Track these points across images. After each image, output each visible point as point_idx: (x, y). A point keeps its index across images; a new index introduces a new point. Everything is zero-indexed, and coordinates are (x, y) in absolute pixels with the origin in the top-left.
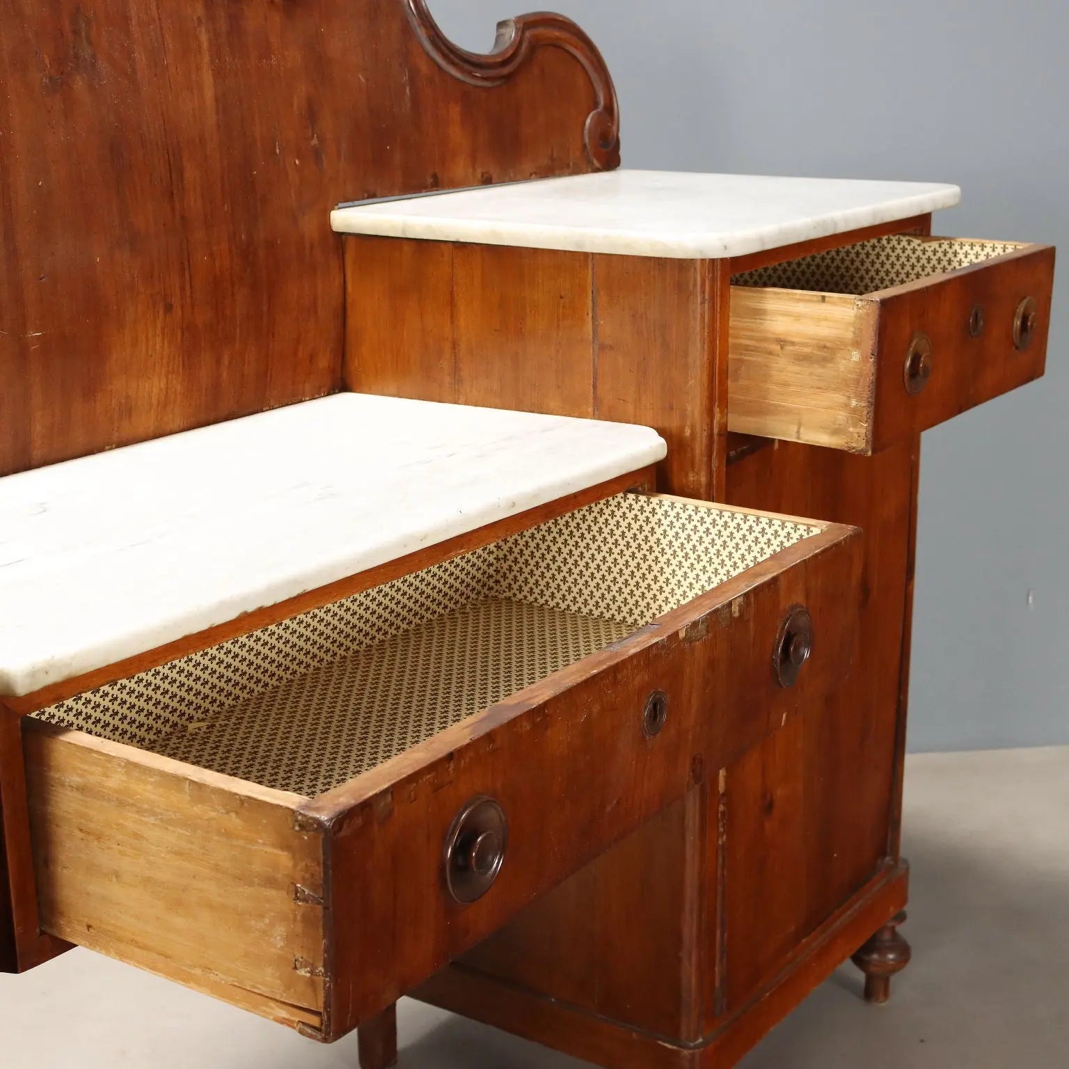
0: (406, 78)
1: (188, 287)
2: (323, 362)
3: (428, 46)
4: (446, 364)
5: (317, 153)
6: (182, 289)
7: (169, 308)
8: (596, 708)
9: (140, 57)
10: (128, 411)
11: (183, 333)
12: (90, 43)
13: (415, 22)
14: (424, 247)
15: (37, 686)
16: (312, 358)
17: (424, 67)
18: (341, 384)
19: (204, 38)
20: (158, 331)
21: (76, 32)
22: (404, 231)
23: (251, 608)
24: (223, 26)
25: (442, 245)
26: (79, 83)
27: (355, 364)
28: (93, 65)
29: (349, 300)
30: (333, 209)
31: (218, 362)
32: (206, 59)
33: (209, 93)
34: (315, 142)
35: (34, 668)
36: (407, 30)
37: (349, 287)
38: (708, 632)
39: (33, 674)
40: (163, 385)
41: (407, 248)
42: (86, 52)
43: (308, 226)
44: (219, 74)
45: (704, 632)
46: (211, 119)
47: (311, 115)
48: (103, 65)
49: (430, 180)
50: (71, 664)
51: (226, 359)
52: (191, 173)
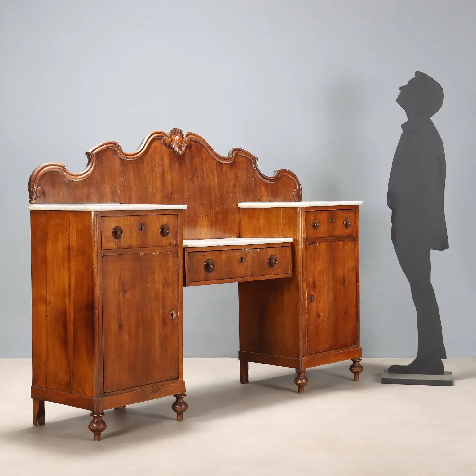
0: (253, 180)
1: (211, 214)
3: (258, 174)
4: (258, 231)
5: (236, 193)
7: (208, 217)
9: (205, 175)
11: (210, 222)
12: (197, 172)
13: (256, 170)
14: (254, 209)
16: (234, 230)
17: (257, 179)
18: (239, 236)
19: (216, 172)
20: (206, 220)
21: (195, 170)
22: (250, 206)
24: (219, 170)
25: (257, 209)
26: (195, 179)
27: (242, 232)
29: (241, 220)
30: (238, 203)
32: (216, 175)
33: (216, 181)
34: (235, 191)
36: (254, 172)
37: (241, 218)
39: (190, 245)
41: (251, 210)
42: (197, 174)
43: (234, 206)
44: (218, 178)
45: (251, 251)
47: (235, 186)
48: (199, 176)
49: (258, 200)
51: (218, 227)
52: (213, 194)
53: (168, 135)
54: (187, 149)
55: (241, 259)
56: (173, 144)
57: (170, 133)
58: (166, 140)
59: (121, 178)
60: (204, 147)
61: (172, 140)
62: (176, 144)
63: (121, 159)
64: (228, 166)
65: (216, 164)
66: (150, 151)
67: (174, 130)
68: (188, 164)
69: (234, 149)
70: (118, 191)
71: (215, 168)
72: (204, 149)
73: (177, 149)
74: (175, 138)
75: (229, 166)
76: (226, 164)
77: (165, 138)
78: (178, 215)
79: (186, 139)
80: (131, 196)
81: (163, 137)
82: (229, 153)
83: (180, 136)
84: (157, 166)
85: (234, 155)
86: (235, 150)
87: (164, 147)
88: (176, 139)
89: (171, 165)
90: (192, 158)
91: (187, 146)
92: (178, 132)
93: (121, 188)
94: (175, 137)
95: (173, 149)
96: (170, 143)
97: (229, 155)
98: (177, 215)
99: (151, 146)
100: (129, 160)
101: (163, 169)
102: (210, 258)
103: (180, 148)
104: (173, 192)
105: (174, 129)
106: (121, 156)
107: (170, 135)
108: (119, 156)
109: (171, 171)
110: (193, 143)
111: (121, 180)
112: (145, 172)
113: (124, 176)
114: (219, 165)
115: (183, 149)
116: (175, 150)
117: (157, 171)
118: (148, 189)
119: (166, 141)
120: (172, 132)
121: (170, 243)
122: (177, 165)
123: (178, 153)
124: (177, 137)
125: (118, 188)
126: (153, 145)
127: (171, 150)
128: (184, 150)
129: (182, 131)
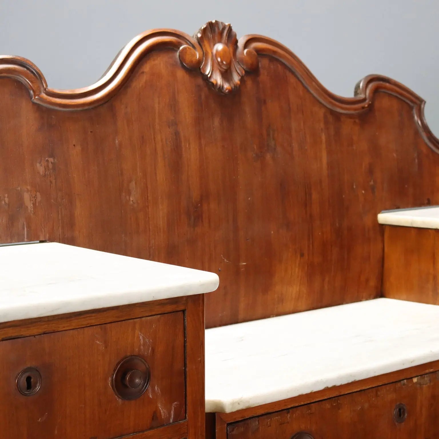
0: (416, 155)
1: (311, 246)
2: (373, 283)
3: (427, 141)
4: (430, 286)
5: (373, 189)
6: (309, 247)
7: (302, 255)
8: (366, 405)
9: (295, 145)
10: (281, 300)
11: (308, 267)
12: (274, 139)
13: (421, 130)
14: (421, 231)
15: (234, 410)
16: (367, 281)
17: (424, 150)
18: (380, 294)
19: (324, 137)
20: (297, 265)
21: (268, 135)
22: (412, 223)
23: (330, 385)
24: (332, 132)
25: (430, 230)
26: (268, 156)
27: (387, 285)
28: (275, 149)
29: (386, 255)
30: (379, 213)
31: (323, 280)
32: (324, 146)
33: (325, 160)
34: (372, 183)
35: (233, 401)
36: (417, 133)
37: (386, 249)
38: (431, 382)
39: (233, 404)
40: (298, 290)
41: (413, 232)
42: (272, 143)
43: (368, 221)
44: (330, 153)
45: (428, 382)
46: (325, 172)
47: (371, 171)
48: (279, 149)
49: (426, 202)
50: (249, 401)
51: (327, 279)
52: (315, 196)
53: (194, 41)
54: (245, 78)
55: (400, 410)
56: (206, 65)
57: (199, 35)
58: (188, 52)
59: (38, 165)
60: (293, 73)
61: (205, 54)
62: (216, 65)
63: (38, 108)
64: (355, 122)
65: (325, 117)
66: (138, 83)
67: (212, 27)
68: (249, 118)
69: (369, 79)
70: (29, 204)
71: (322, 125)
72: (292, 80)
73: (218, 79)
74: (212, 49)
75: (357, 121)
76: (350, 116)
77: (183, 49)
78: (184, 311)
79: (243, 52)
80: (72, 216)
81: (179, 44)
82: (357, 87)
83: (226, 44)
84: (157, 127)
85: (369, 94)
86: (372, 79)
87: (181, 74)
88: (217, 51)
89: (198, 121)
90: (261, 102)
91: (246, 72)
92: (221, 34)
93: (39, 198)
94: (214, 45)
95: (206, 79)
96: (199, 62)
97: (356, 93)
98: (181, 313)
99: (141, 70)
100: (64, 112)
101: (177, 134)
102: (303, 427)
103: (226, 75)
104: (205, 197)
105: (210, 24)
106: (41, 99)
107: (200, 41)
108: (36, 99)
109: (200, 138)
110: (264, 63)
111: (39, 173)
112: (120, 144)
113: (51, 160)
114: (331, 118)
115: (236, 79)
116: (212, 80)
117: (158, 137)
118: (129, 193)
119: (188, 58)
120: (204, 31)
121: (155, 416)
122: (217, 122)
123: (221, 88)
124: (219, 47)
125: (26, 197)
126: (147, 68)
127: (200, 81)
128: (239, 82)
129: (234, 29)
